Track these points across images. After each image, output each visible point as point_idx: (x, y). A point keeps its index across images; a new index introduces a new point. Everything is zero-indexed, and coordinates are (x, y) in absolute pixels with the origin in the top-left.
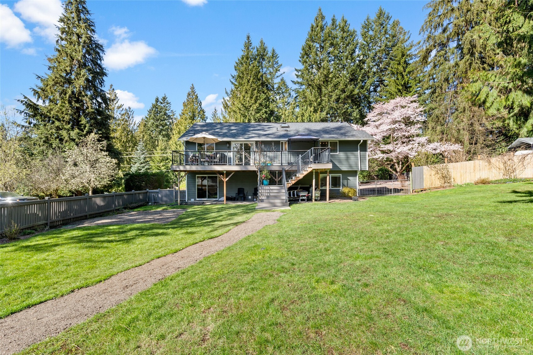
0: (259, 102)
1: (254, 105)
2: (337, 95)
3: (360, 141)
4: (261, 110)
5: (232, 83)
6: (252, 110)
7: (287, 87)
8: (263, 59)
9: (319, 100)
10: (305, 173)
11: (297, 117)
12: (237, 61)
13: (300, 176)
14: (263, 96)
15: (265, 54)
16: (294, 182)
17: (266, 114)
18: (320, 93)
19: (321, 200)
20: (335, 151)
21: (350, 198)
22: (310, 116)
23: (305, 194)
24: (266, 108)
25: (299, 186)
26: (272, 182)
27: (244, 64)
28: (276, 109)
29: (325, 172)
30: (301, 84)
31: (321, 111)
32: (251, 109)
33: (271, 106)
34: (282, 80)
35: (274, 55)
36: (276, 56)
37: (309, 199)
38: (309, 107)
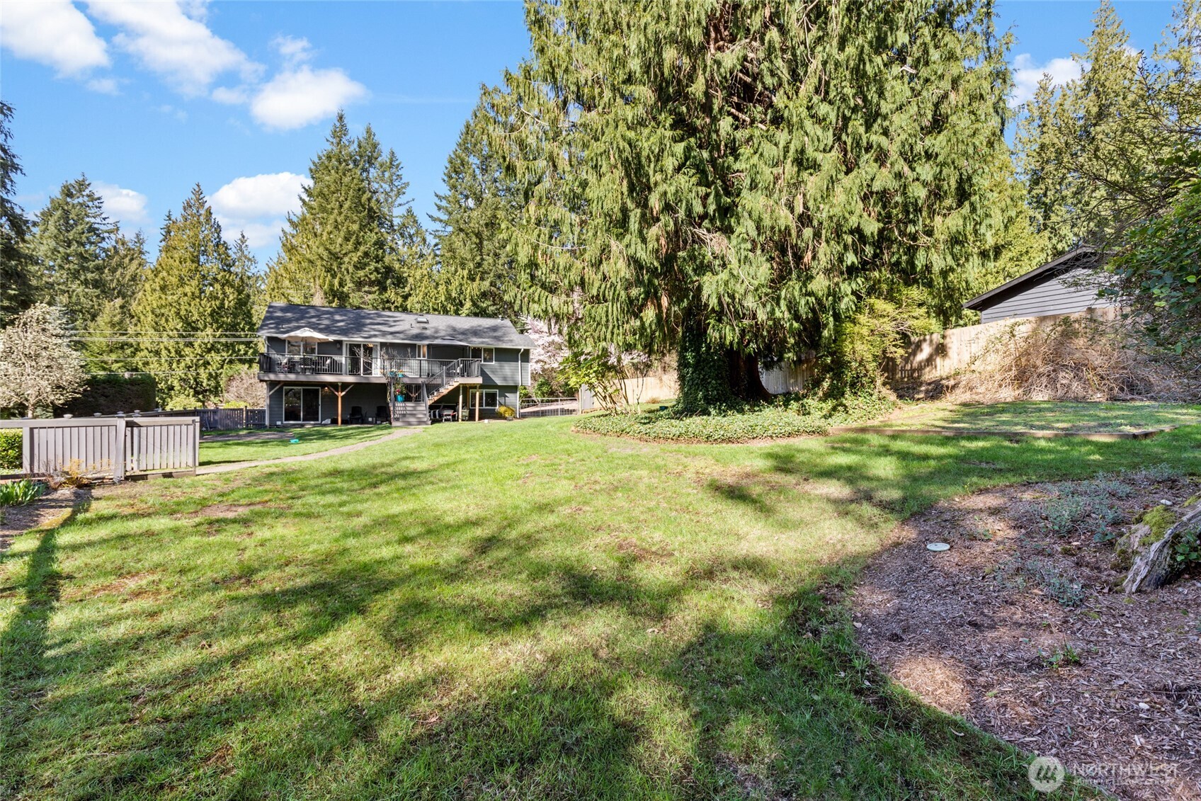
0: (362, 248)
1: (353, 254)
2: (507, 256)
3: (520, 350)
4: (366, 265)
5: (303, 201)
6: (349, 263)
7: (419, 228)
8: (371, 164)
9: (478, 258)
10: (451, 388)
11: (437, 284)
12: (316, 160)
13: (444, 391)
14: (372, 237)
15: (375, 155)
16: (436, 398)
17: (378, 273)
18: (480, 246)
19: (469, 420)
20: (491, 360)
21: (505, 418)
22: (461, 285)
23: (450, 412)
24: (377, 262)
25: (442, 404)
26: (407, 399)
27: (333, 172)
28: (397, 266)
29: (474, 387)
30: (447, 224)
31: (482, 279)
32: (346, 259)
33: (387, 259)
34: (409, 211)
35: (393, 164)
36: (398, 165)
37: (455, 419)
38: (459, 269)
